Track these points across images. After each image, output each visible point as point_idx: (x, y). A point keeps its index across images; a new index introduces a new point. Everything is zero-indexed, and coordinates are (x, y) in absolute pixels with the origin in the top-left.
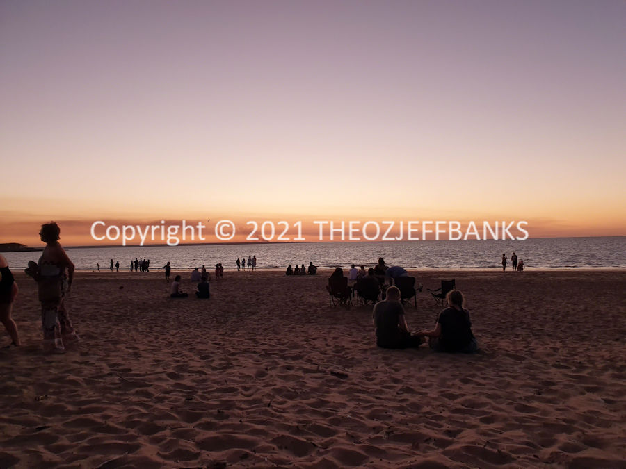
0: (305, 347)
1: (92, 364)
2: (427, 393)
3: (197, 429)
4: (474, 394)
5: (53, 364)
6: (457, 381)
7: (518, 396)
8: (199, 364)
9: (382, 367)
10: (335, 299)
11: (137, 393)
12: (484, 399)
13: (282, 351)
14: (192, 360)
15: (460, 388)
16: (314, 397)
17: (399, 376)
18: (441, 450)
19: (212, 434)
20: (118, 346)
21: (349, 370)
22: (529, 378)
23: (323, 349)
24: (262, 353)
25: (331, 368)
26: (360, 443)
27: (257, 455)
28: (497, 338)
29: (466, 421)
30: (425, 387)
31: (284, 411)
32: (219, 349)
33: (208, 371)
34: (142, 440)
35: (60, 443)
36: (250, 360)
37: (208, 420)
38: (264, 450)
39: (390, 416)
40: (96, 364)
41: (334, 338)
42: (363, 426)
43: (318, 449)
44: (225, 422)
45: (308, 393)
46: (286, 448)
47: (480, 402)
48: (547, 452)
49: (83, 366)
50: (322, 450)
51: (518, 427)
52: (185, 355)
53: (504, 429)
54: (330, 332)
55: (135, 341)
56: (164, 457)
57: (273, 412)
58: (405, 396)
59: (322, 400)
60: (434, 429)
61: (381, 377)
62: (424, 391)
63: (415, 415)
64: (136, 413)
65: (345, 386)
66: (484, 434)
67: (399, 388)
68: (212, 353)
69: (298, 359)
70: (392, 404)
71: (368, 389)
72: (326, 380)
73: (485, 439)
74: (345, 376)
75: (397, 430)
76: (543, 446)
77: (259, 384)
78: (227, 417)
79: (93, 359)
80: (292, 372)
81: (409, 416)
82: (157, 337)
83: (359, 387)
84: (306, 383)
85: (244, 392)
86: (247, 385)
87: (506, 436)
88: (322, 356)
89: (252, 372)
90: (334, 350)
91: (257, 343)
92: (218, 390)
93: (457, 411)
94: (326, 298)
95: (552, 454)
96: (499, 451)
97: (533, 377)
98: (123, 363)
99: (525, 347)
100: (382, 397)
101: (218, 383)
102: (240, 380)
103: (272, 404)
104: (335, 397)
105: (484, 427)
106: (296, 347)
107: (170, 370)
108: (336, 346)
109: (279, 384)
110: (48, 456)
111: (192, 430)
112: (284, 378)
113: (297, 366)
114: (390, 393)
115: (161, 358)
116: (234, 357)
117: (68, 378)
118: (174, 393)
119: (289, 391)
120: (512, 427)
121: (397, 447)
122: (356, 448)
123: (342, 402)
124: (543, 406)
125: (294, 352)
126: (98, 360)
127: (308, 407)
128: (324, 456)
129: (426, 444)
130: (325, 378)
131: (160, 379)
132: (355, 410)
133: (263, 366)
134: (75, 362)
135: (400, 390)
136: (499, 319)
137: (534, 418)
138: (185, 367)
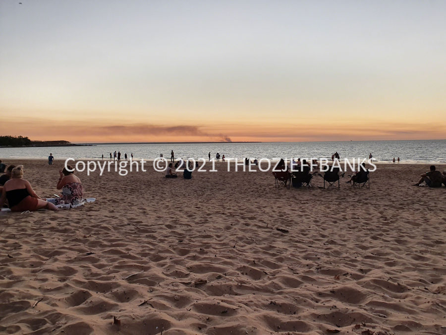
0: (258, 212)
1: (117, 218)
2: (346, 245)
3: (187, 260)
4: (381, 247)
5: (92, 217)
6: (368, 238)
7: (414, 250)
8: (186, 220)
9: (314, 227)
10: (279, 181)
11: (147, 237)
12: (388, 250)
13: (242, 214)
14: (182, 217)
15: (370, 243)
16: (264, 244)
17: (326, 233)
18: (355, 281)
19: (196, 263)
20: (132, 207)
21: (290, 228)
22: (424, 239)
23: (270, 214)
24: (229, 214)
25: (276, 226)
26: (298, 274)
27: (227, 277)
28: (400, 211)
29: (375, 264)
30: (345, 241)
31: (244, 251)
32: (199, 210)
33: (193, 224)
34: (152, 264)
35: (101, 263)
36: (221, 219)
37: (194, 254)
38: (232, 274)
39: (319, 258)
40: (120, 218)
41: (278, 207)
42: (300, 263)
43: (267, 276)
44: (205, 256)
45: (260, 241)
46: (246, 274)
47: (386, 252)
48: (435, 287)
49: (111, 219)
50: (271, 277)
51: (414, 270)
52: (177, 214)
53: (403, 271)
54: (275, 203)
55: (144, 205)
56: (167, 275)
57: (237, 251)
58: (330, 246)
59: (271, 246)
60: (350, 268)
61: (313, 233)
62: (344, 243)
63: (337, 258)
64: (147, 248)
65: (287, 238)
66: (388, 273)
67: (326, 241)
68: (195, 213)
69: (252, 219)
70: (319, 250)
71: (303, 240)
72: (273, 234)
73: (389, 276)
74: (287, 232)
75: (324, 267)
76: (432, 283)
77: (227, 234)
78: (207, 253)
79: (117, 215)
80: (249, 227)
81: (332, 259)
82: (157, 203)
83: (297, 239)
84: (259, 234)
85: (217, 238)
86: (219, 234)
87: (405, 275)
88: (270, 218)
89: (222, 226)
90: (278, 214)
91: (224, 208)
92: (200, 236)
93: (367, 257)
94: (272, 180)
95: (438, 288)
96: (399, 284)
97: (426, 238)
98: (136, 218)
99: (422, 218)
100: (312, 246)
101: (199, 232)
102: (215, 231)
103: (236, 246)
104: (279, 244)
105: (387, 268)
106: (251, 212)
107: (168, 223)
108: (280, 212)
109: (240, 234)
110: (95, 270)
111: (183, 260)
112: (244, 231)
113: (253, 223)
114: (318, 244)
115: (161, 216)
116: (210, 216)
117: (102, 226)
118: (171, 237)
119: (247, 239)
120: (409, 269)
121: (324, 278)
122: (295, 277)
123: (284, 247)
124: (434, 257)
125: (250, 215)
126: (121, 216)
127: (261, 250)
128: (273, 281)
129: (345, 277)
130: (273, 232)
131: (161, 228)
132: (294, 253)
133: (229, 223)
134: (106, 216)
135: (327, 242)
136: (402, 197)
137: (427, 265)
138: (177, 222)
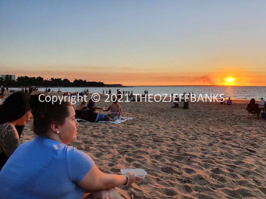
0: (233, 135)
8: (183, 136)
10: (251, 115)
13: (221, 136)
14: (181, 134)
16: (236, 159)
21: (257, 149)
24: (212, 135)
25: (246, 147)
27: (207, 180)
32: (192, 131)
33: (187, 140)
36: (206, 138)
45: (233, 156)
49: (140, 131)
52: (178, 132)
55: (158, 123)
59: (241, 161)
68: (189, 132)
69: (229, 140)
74: (255, 152)
79: (143, 128)
80: (226, 146)
84: (233, 152)
86: (204, 148)
88: (242, 141)
89: (206, 143)
91: (209, 130)
101: (191, 145)
102: (201, 145)
103: (215, 158)
104: (247, 161)
106: (229, 135)
107: (171, 137)
109: (219, 150)
112: (222, 148)
113: (229, 143)
115: (168, 132)
116: (199, 135)
118: (173, 147)
123: (252, 164)
130: (243, 151)
131: (167, 140)
132: (259, 169)
133: (212, 141)
138: (177, 137)
